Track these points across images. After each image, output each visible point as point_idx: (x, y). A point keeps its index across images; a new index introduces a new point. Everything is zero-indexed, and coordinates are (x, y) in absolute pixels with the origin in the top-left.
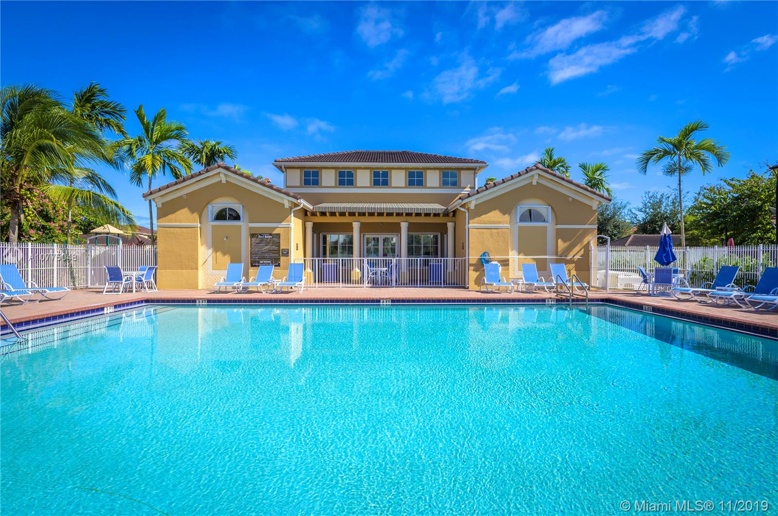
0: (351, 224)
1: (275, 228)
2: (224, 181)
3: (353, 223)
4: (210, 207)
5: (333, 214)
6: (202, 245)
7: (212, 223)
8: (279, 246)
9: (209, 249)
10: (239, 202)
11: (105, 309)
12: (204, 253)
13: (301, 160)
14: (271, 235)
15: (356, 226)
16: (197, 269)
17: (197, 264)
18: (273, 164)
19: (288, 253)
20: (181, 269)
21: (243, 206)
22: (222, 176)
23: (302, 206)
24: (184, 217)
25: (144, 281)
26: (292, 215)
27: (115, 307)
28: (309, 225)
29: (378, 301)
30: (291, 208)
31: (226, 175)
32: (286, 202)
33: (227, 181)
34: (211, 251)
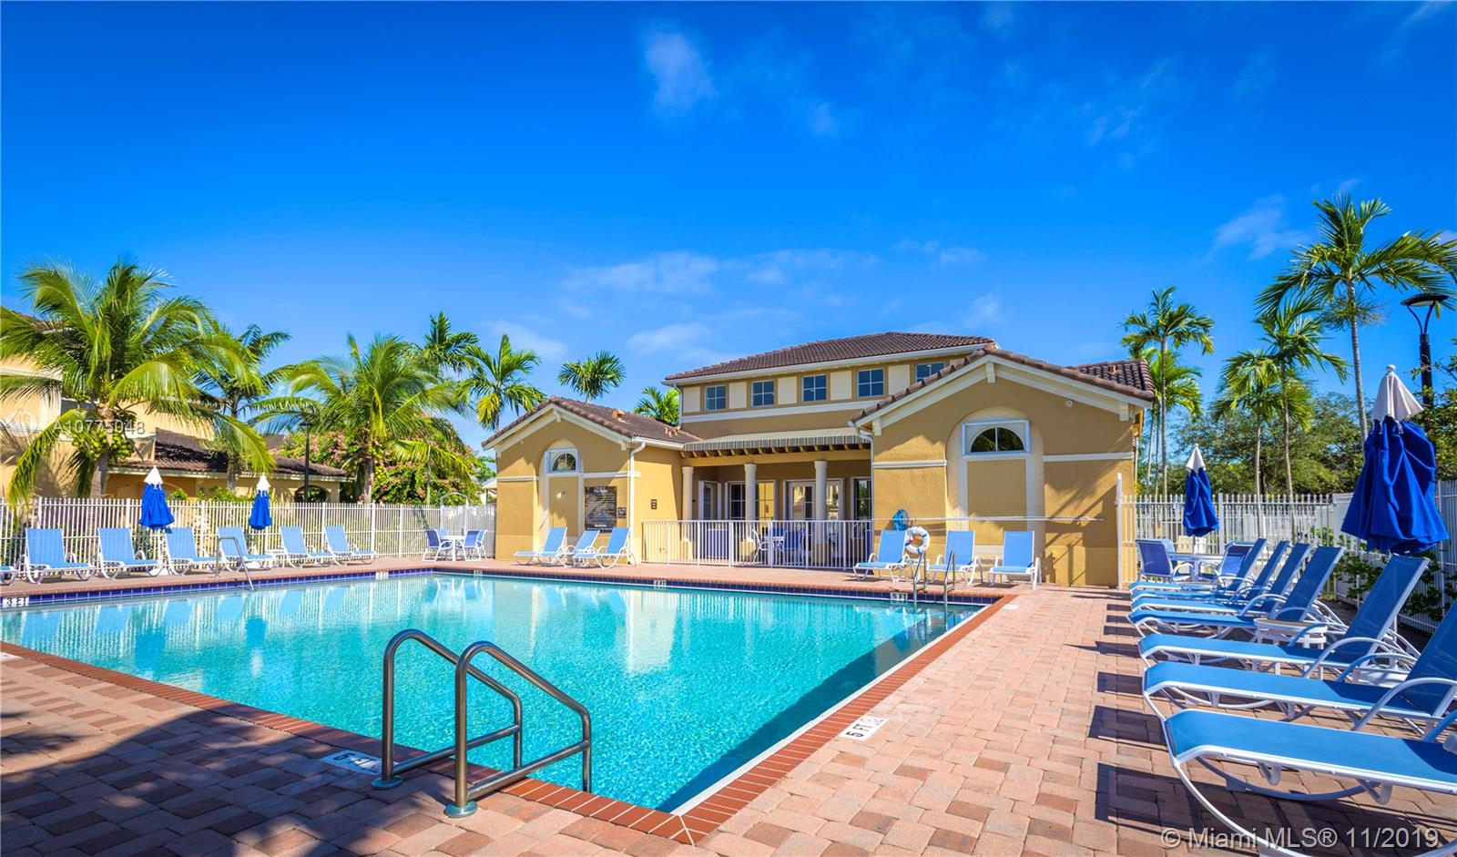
0: (743, 466)
1: (611, 479)
2: (559, 421)
3: (746, 466)
4: (546, 454)
5: (715, 453)
6: (539, 504)
7: (549, 474)
8: (615, 504)
9: (545, 509)
10: (573, 446)
11: (377, 574)
12: (541, 515)
13: (707, 371)
14: (606, 488)
15: (749, 470)
16: (532, 534)
17: (532, 529)
18: (663, 383)
19: (625, 514)
20: (517, 534)
21: (578, 451)
22: (555, 413)
23: (643, 445)
24: (521, 468)
25: (464, 547)
26: (632, 459)
27: (390, 572)
28: (688, 472)
29: (651, 582)
30: (631, 450)
31: (559, 412)
32: (621, 440)
33: (562, 419)
34: (547, 512)
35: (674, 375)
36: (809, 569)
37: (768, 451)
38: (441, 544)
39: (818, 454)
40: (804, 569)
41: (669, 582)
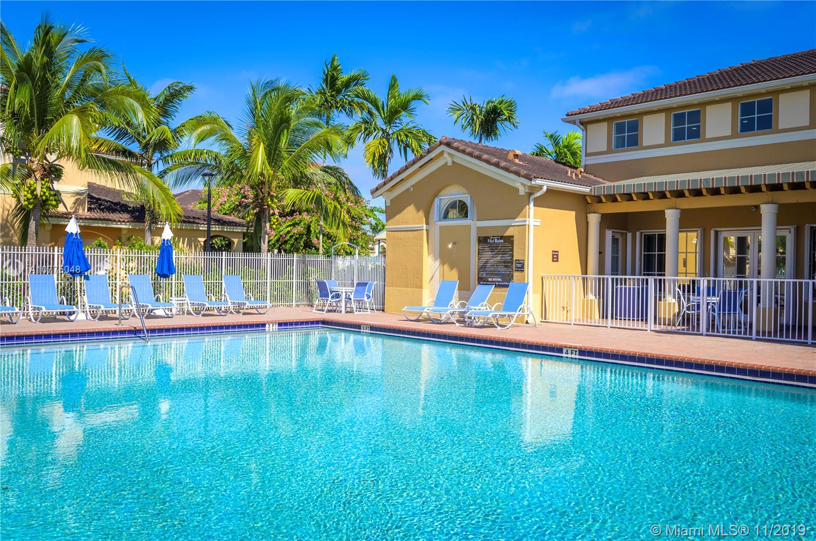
0: (663, 213)
1: (508, 227)
2: (450, 164)
3: (666, 211)
4: (437, 201)
5: (629, 197)
6: (429, 254)
7: (439, 223)
8: (513, 256)
9: (436, 260)
10: (464, 190)
11: (267, 326)
12: (430, 266)
13: (615, 104)
14: (501, 238)
15: (671, 217)
16: (421, 288)
17: (421, 281)
18: (563, 120)
19: (523, 267)
20: (407, 287)
21: (471, 197)
22: (446, 155)
23: (545, 188)
24: (411, 216)
26: (532, 204)
27: (280, 324)
28: (594, 219)
29: (560, 350)
30: (530, 194)
32: (519, 184)
33: (453, 162)
34: (438, 263)
35: (576, 110)
36: (757, 340)
37: (697, 193)
38: (330, 296)
39: (766, 195)
40: (751, 339)
41: (582, 352)
